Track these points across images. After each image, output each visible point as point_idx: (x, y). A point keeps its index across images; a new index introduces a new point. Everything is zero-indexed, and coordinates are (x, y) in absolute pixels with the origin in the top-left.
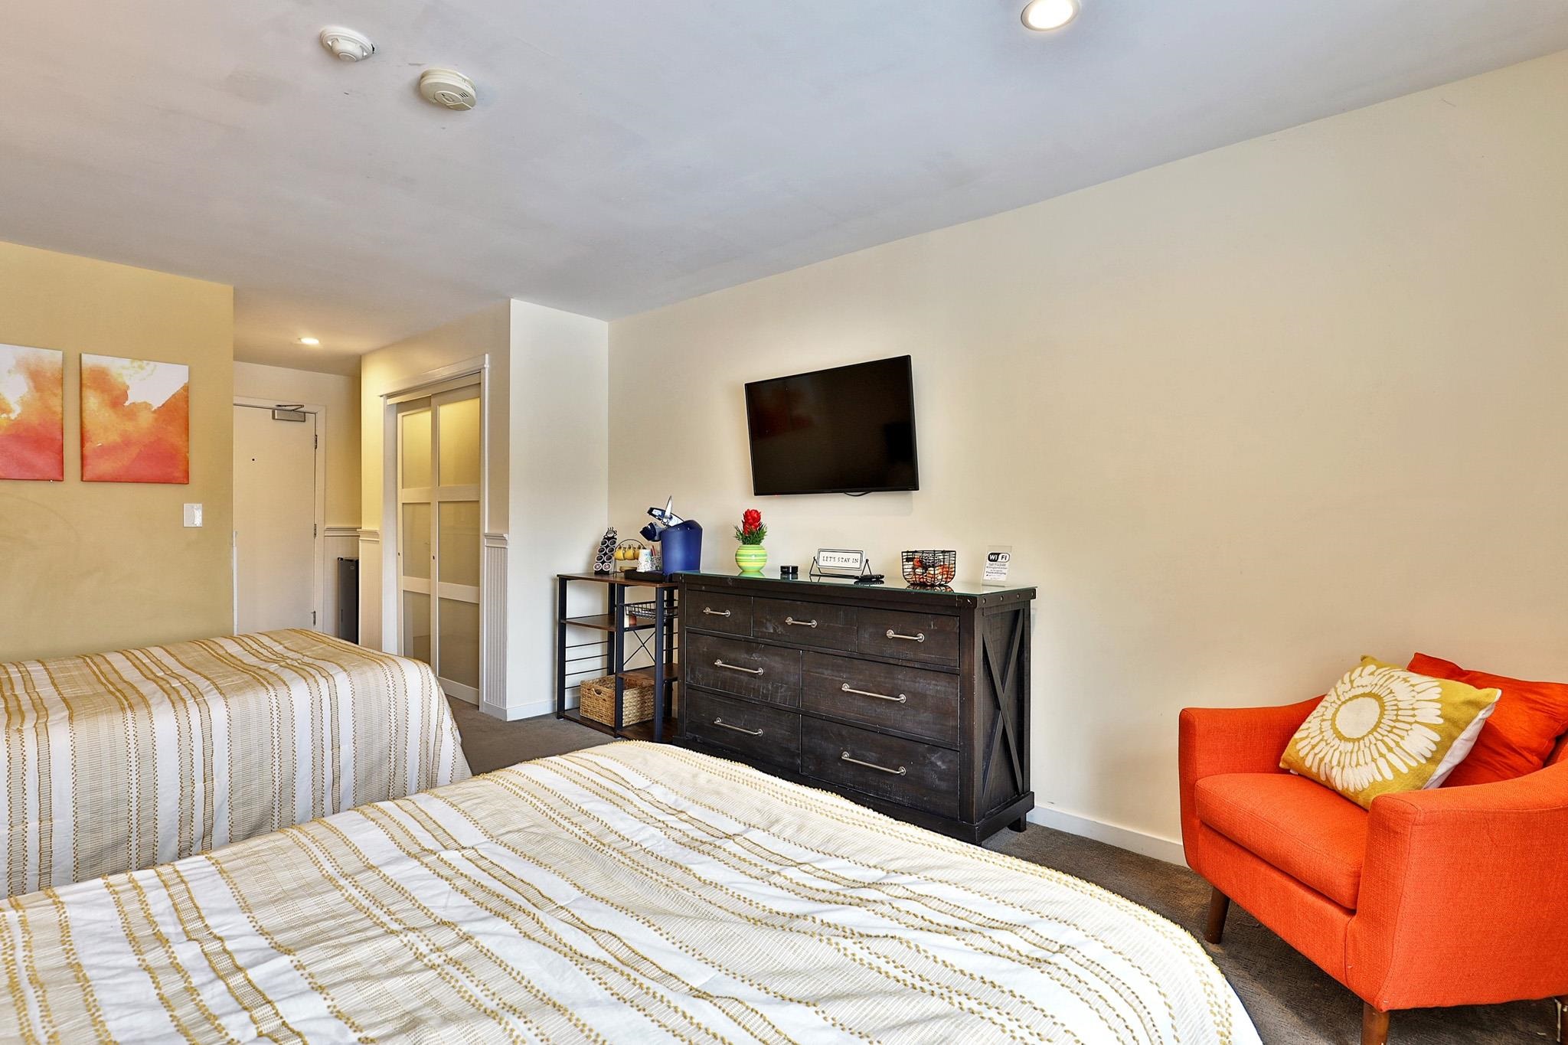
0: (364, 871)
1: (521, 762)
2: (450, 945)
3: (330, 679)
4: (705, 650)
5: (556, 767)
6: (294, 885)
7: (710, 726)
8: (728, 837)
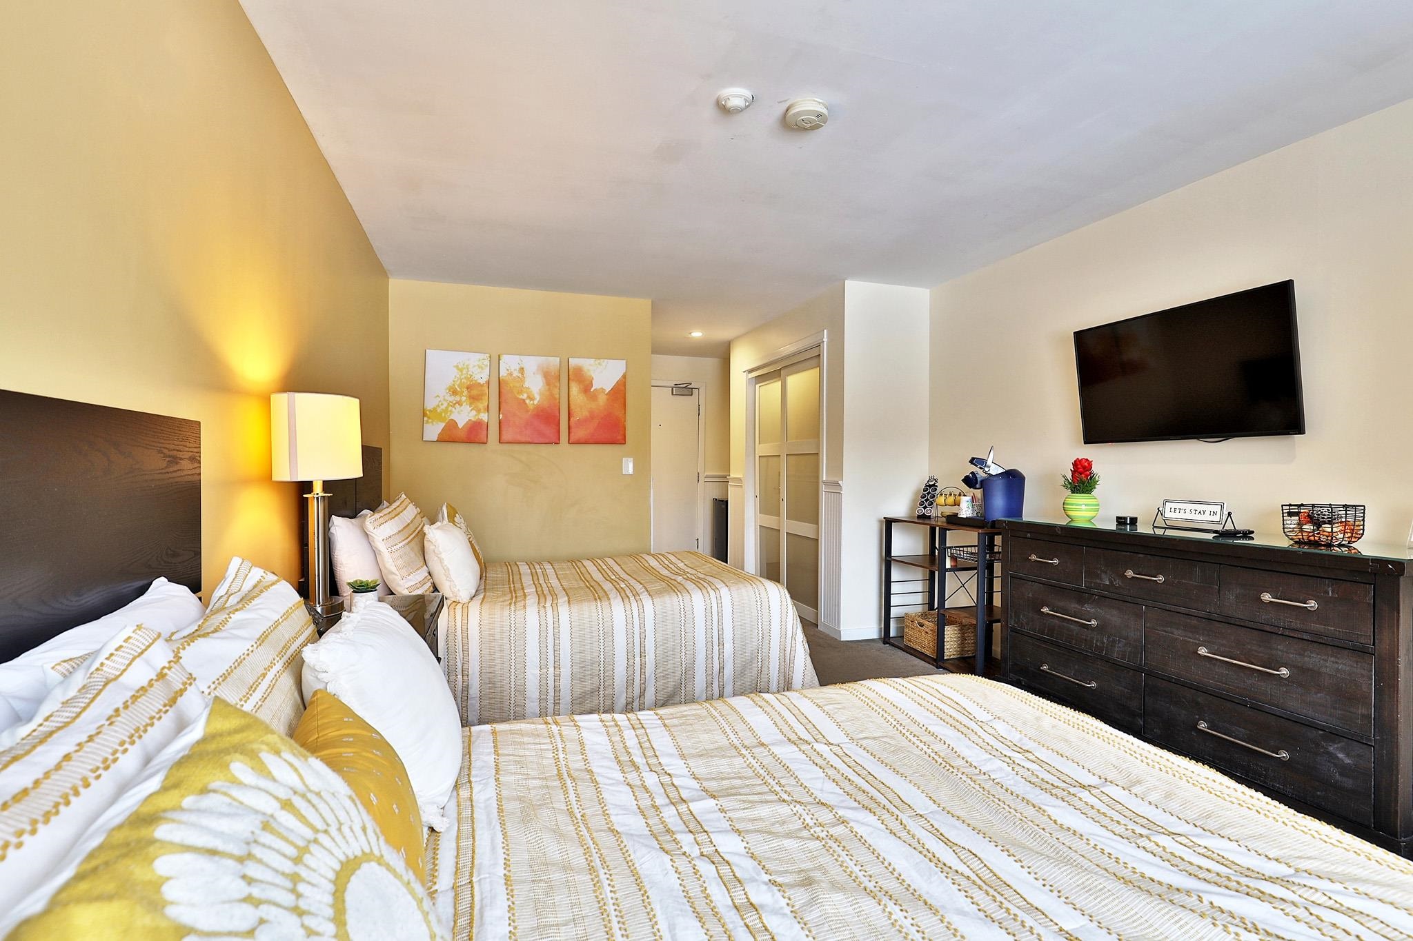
0: (757, 746)
1: (870, 679)
2: (829, 824)
3: (717, 591)
4: (1030, 595)
5: (900, 688)
6: (711, 746)
7: (1035, 670)
8: (1082, 786)
